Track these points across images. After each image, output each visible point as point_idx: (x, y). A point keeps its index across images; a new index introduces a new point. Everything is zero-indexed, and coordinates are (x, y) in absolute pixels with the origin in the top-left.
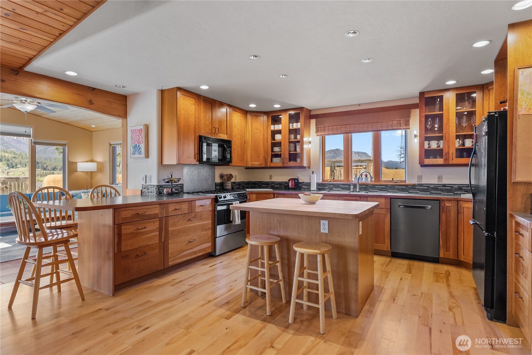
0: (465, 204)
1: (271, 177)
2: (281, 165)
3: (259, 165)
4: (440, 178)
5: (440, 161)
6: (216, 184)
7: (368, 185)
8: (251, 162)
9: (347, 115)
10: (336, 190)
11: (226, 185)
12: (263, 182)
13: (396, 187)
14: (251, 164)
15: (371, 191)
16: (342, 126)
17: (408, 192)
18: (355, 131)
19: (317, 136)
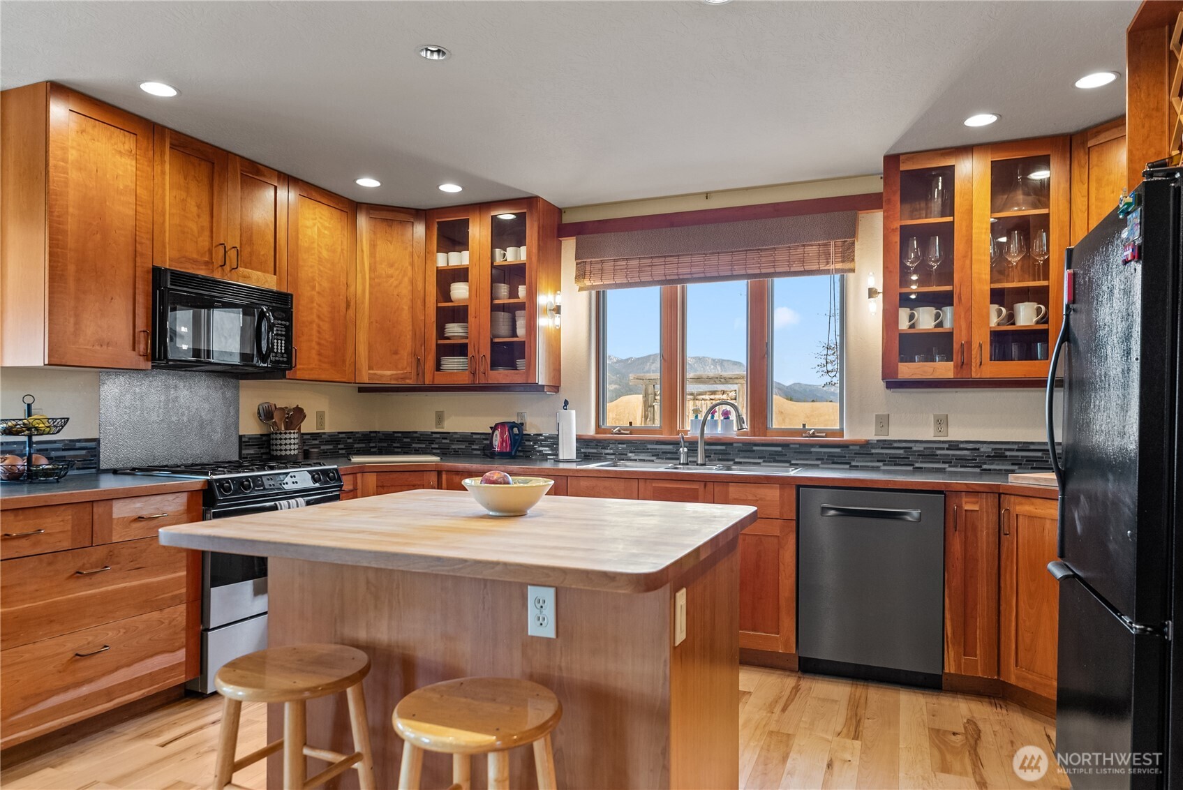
0: (1021, 504)
1: (440, 418)
2: (465, 379)
3: (397, 379)
4: (941, 422)
5: (944, 369)
6: (243, 440)
7: (731, 444)
8: (370, 368)
9: (672, 225)
10: (636, 460)
11: (279, 442)
12: (416, 432)
13: (813, 450)
14: (369, 374)
15: (740, 463)
16: (655, 260)
17: (848, 466)
18: (695, 276)
19: (581, 289)
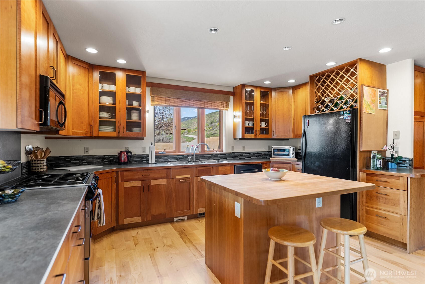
1: (87, 150)
2: (114, 134)
3: (83, 134)
4: (244, 148)
5: (253, 136)
7: (199, 155)
9: (183, 90)
10: (171, 161)
13: (218, 155)
14: (73, 132)
15: (201, 160)
16: (179, 100)
17: (226, 159)
18: (190, 106)
19: (151, 105)
